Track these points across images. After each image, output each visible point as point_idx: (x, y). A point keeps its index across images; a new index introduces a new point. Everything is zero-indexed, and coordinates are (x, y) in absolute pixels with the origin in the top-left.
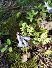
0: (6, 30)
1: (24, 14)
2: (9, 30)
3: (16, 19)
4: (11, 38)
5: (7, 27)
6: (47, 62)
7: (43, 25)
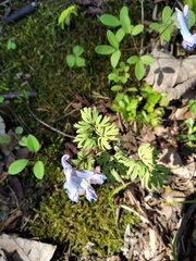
0: (18, 75)
1: (87, 6)
2: (28, 76)
3: (56, 28)
4: (40, 109)
5: (22, 62)
6: (147, 199)
7: (156, 72)
